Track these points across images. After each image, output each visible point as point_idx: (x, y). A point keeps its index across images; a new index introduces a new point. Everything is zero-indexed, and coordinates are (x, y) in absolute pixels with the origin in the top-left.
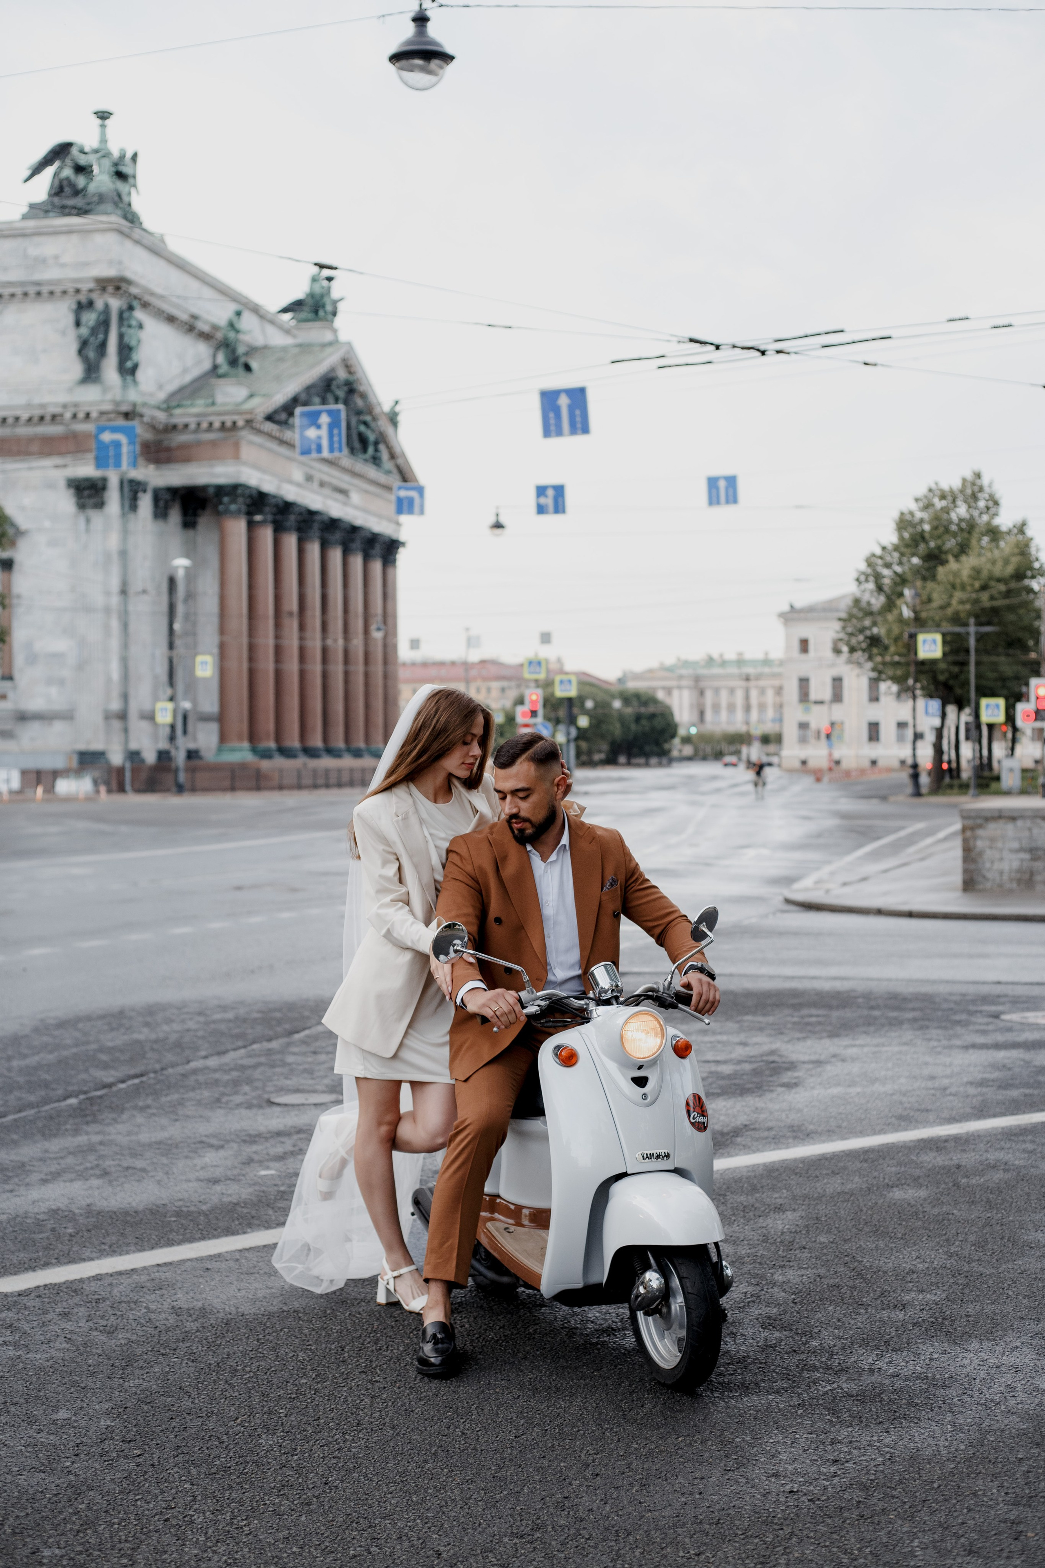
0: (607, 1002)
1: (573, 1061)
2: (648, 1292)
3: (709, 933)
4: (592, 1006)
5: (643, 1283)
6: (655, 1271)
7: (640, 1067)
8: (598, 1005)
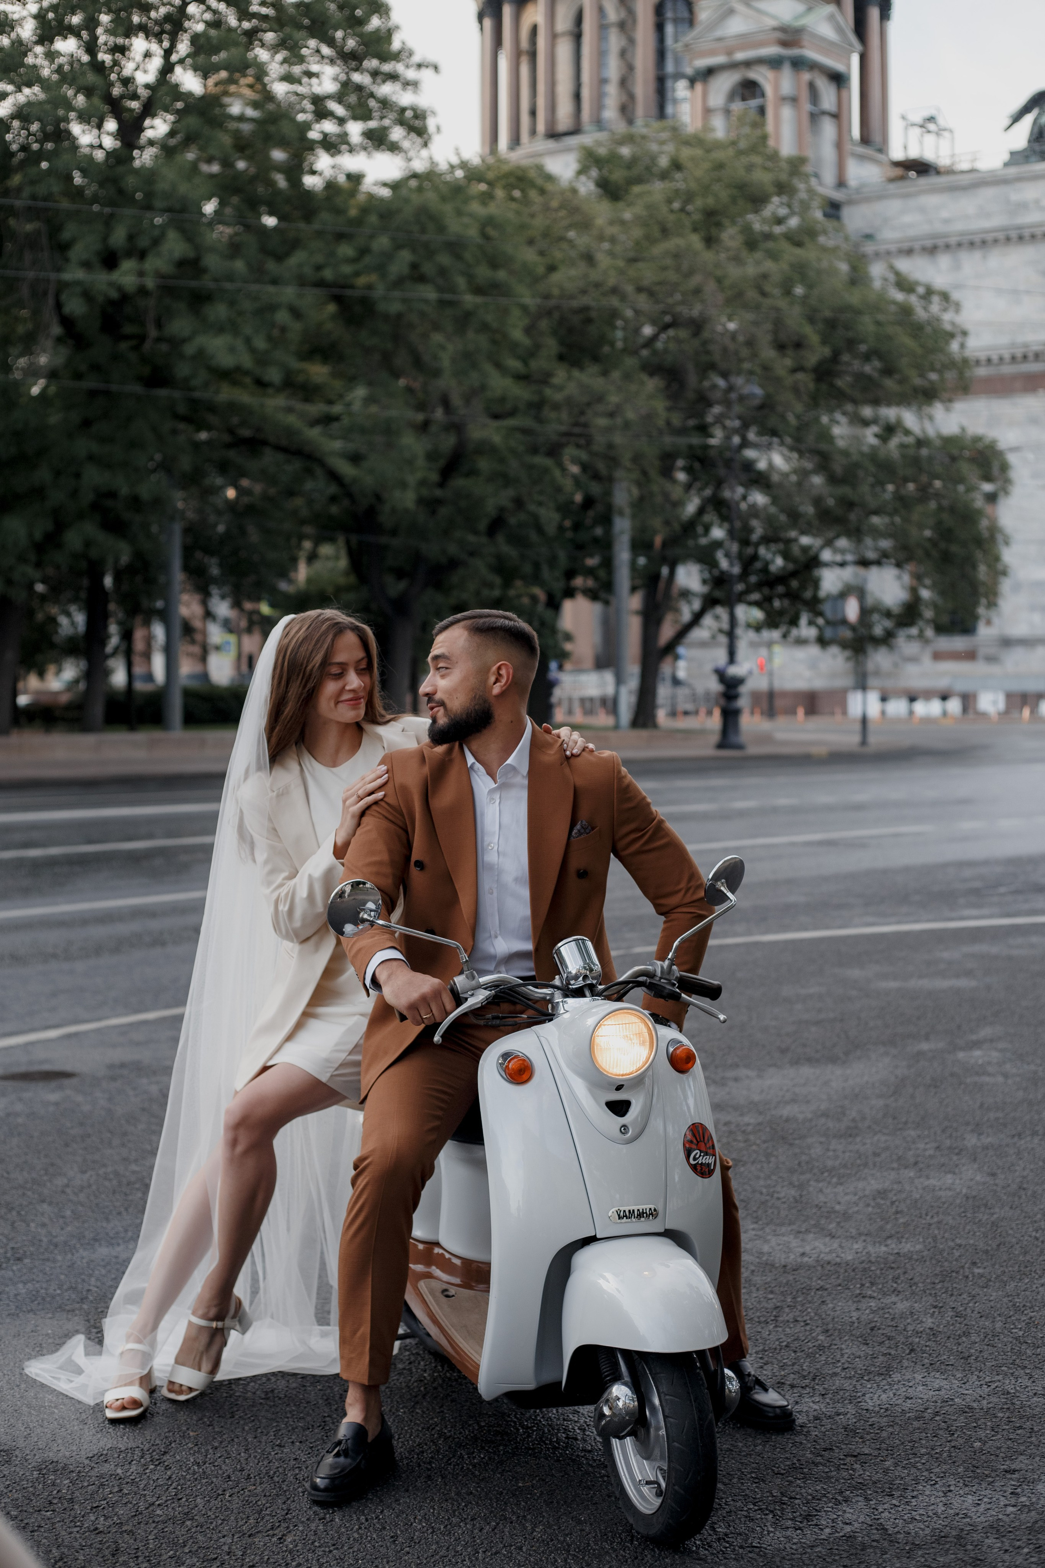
0: (579, 993)
1: (525, 1077)
2: (614, 1414)
3: (729, 894)
4: (558, 998)
5: (607, 1401)
6: (625, 1384)
7: (619, 1088)
8: (566, 996)
